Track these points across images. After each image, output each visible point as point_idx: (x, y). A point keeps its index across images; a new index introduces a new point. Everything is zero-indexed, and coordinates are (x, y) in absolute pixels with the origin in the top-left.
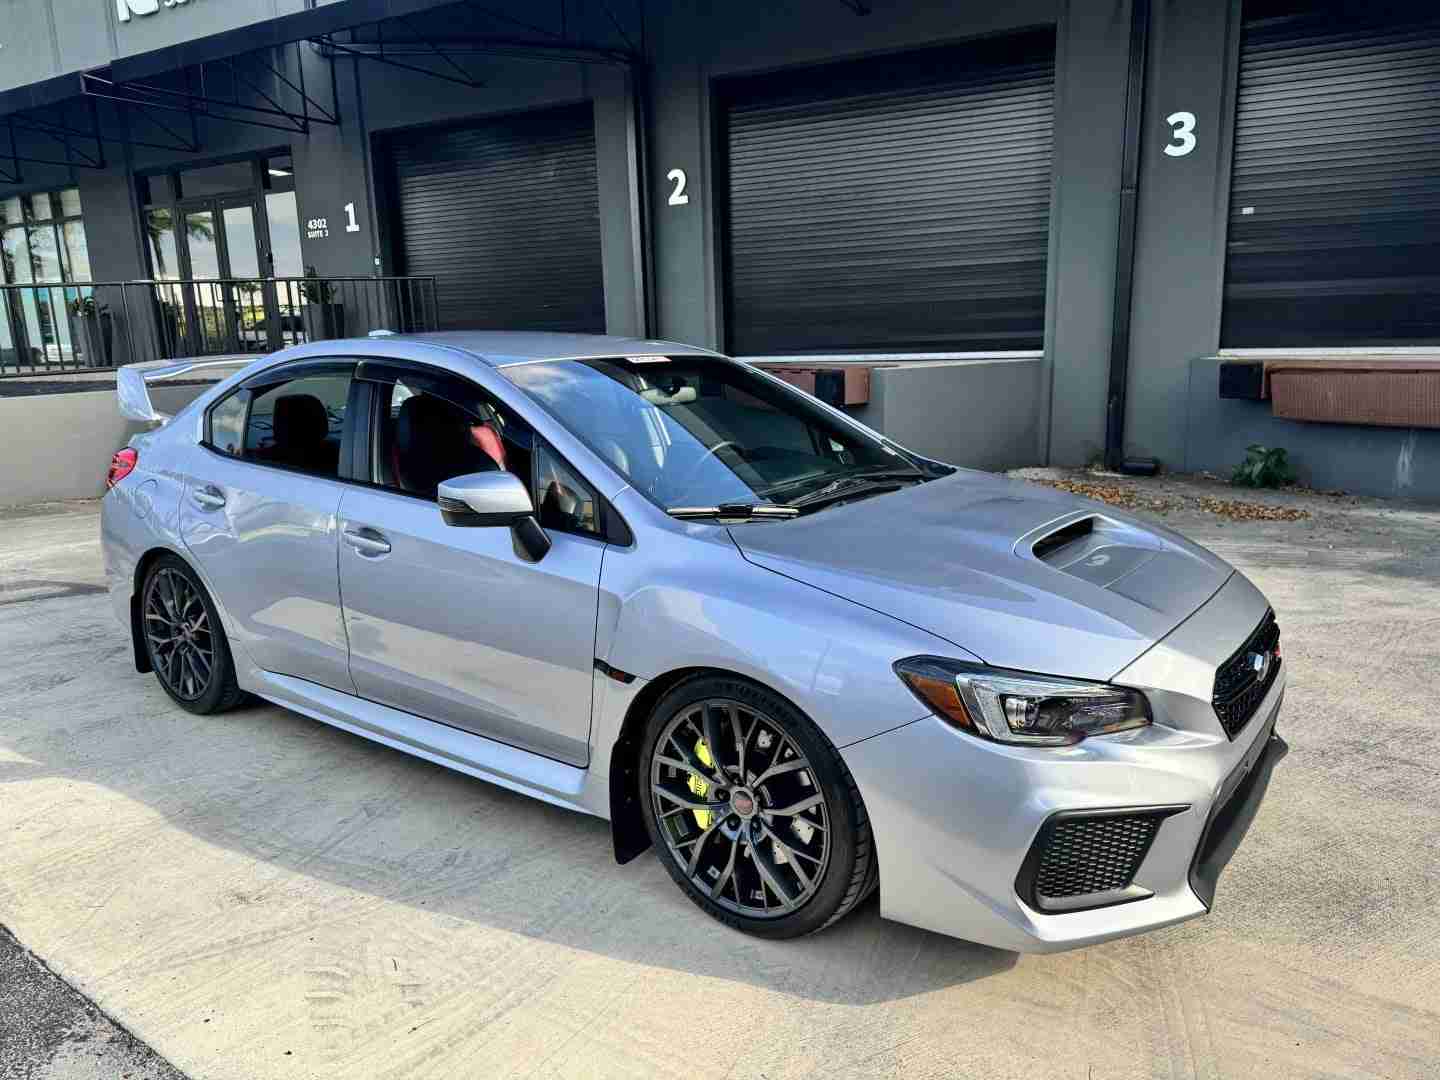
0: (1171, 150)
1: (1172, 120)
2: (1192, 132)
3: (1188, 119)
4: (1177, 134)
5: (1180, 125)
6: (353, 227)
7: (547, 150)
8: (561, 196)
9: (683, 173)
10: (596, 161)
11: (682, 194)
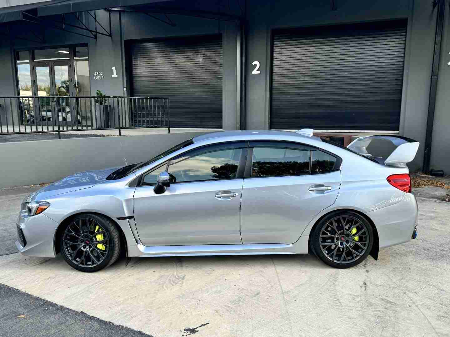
6: (115, 76)
7: (200, 51)
8: (204, 69)
9: (259, 63)
10: (222, 56)
11: (258, 70)
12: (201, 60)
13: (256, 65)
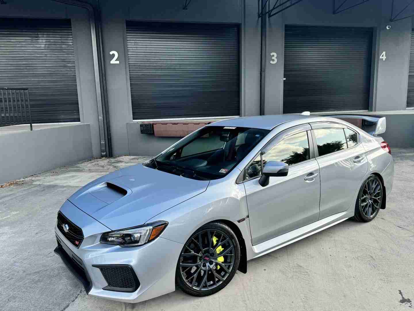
0: (272, 62)
1: (272, 54)
2: (276, 58)
3: (275, 54)
4: (273, 58)
5: (273, 56)
7: (40, 36)
8: (48, 55)
9: (116, 52)
10: (71, 44)
11: (116, 60)
12: (43, 46)
13: (113, 55)
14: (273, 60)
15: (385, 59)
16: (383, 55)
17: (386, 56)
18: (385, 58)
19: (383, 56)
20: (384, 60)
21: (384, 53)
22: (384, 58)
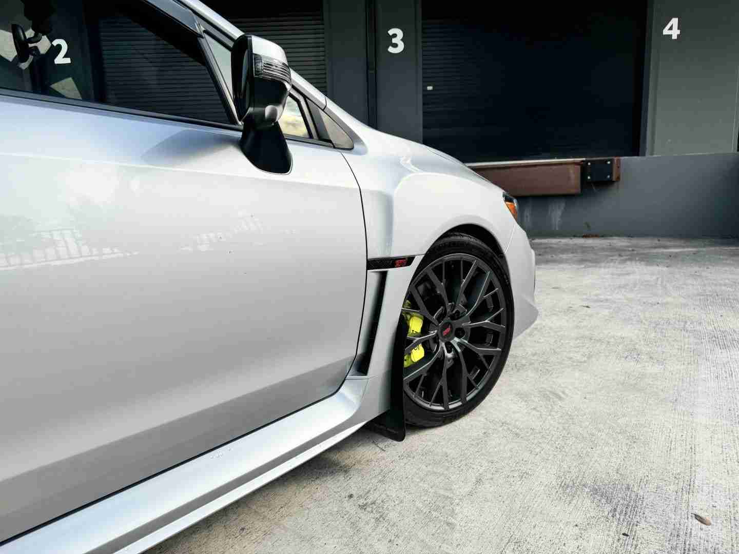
0: (391, 50)
1: (391, 32)
2: (402, 40)
3: (399, 32)
4: (394, 41)
5: (395, 36)
14: (395, 46)
15: (678, 36)
16: (672, 25)
17: (678, 29)
18: (678, 32)
19: (672, 29)
20: (675, 37)
21: (674, 21)
22: (675, 33)
